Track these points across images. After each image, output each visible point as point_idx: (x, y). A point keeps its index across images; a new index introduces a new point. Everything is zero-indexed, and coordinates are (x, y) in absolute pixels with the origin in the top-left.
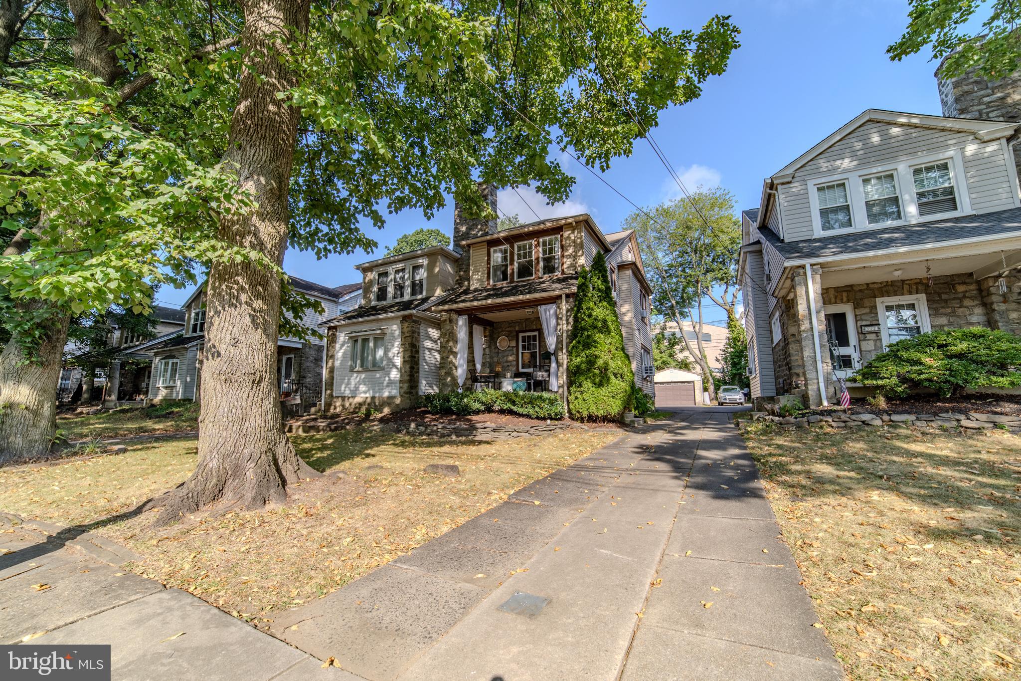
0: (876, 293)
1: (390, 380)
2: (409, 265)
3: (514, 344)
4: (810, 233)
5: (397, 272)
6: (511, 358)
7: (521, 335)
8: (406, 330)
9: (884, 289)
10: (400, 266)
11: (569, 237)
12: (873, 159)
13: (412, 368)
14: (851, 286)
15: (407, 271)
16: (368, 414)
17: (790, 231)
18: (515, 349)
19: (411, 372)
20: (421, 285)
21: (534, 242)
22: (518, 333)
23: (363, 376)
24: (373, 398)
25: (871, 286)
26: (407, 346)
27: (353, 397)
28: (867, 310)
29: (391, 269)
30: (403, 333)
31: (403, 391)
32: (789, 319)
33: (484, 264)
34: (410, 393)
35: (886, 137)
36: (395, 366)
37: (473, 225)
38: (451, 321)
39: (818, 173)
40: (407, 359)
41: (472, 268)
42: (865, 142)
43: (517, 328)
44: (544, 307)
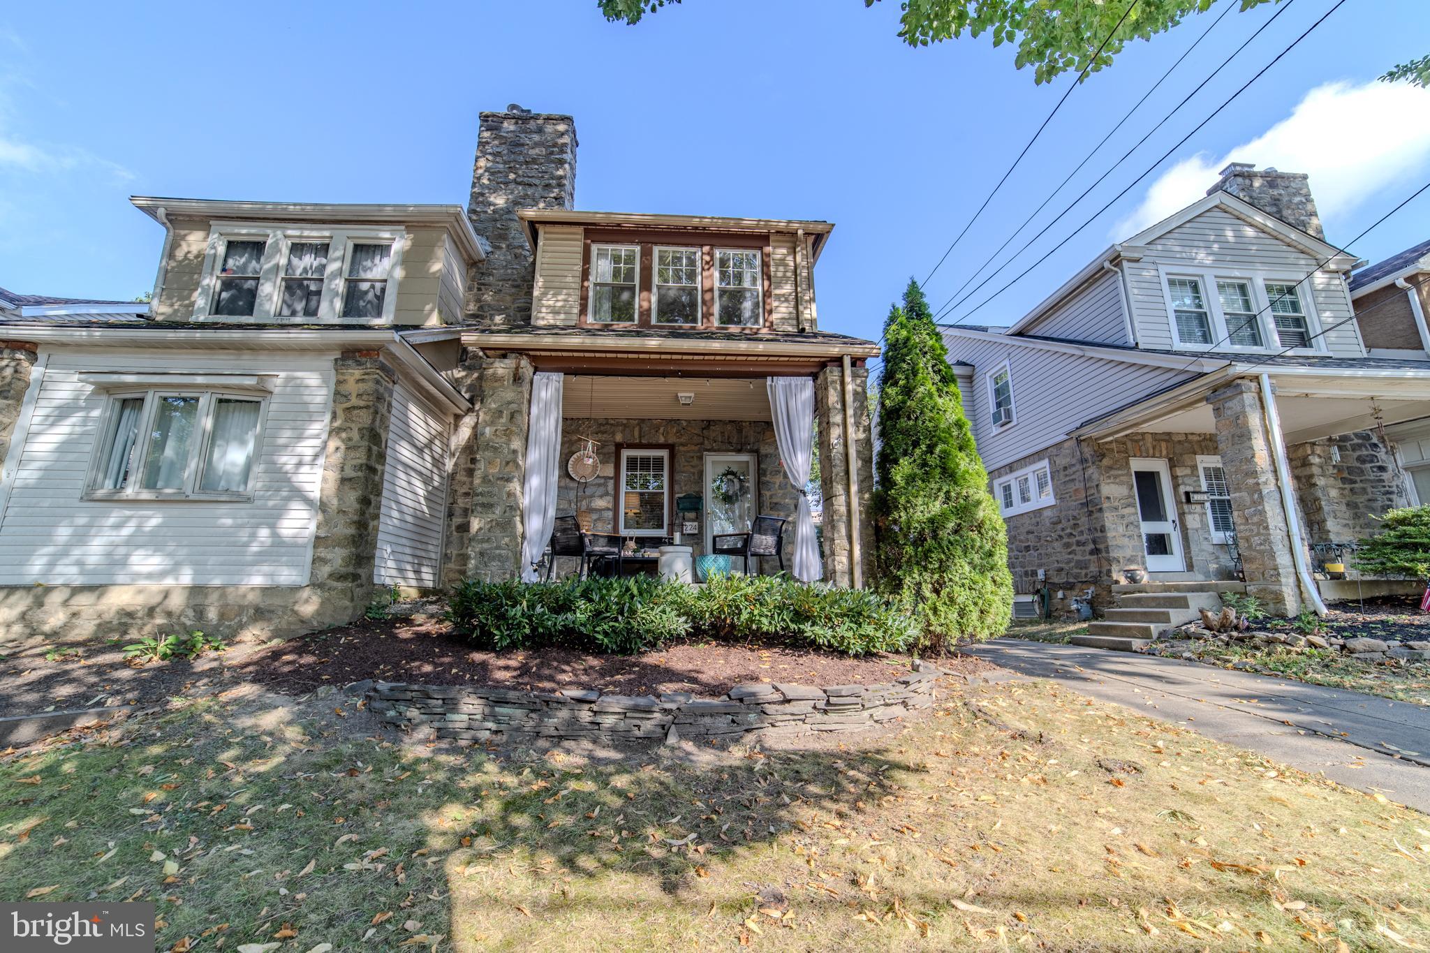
0: (1196, 447)
1: (275, 535)
2: (343, 241)
3: (609, 471)
4: (1169, 341)
5: (298, 249)
6: (600, 503)
7: (626, 453)
8: (352, 387)
9: (1203, 444)
10: (314, 234)
11: (782, 262)
12: (1228, 258)
13: (365, 501)
14: (1169, 434)
15: (335, 253)
16: (182, 654)
17: (1145, 333)
18: (611, 484)
19: (362, 513)
20: (380, 298)
21: (699, 254)
22: (619, 447)
23: (154, 520)
24: (197, 591)
25: (1190, 437)
26: (355, 435)
27: (97, 589)
28: (1188, 471)
29: (279, 239)
30: (339, 395)
31: (326, 570)
32: (1101, 474)
33: (572, 279)
34: (355, 577)
35: (1239, 236)
36: (298, 494)
37: (525, 196)
38: (517, 378)
39: (1169, 256)
40: (350, 473)
41: (539, 282)
42: (1219, 233)
43: (619, 438)
44: (781, 382)
